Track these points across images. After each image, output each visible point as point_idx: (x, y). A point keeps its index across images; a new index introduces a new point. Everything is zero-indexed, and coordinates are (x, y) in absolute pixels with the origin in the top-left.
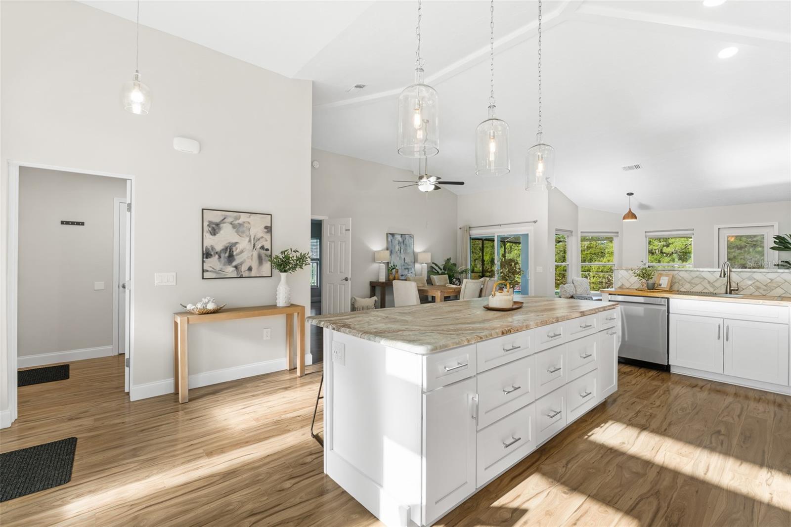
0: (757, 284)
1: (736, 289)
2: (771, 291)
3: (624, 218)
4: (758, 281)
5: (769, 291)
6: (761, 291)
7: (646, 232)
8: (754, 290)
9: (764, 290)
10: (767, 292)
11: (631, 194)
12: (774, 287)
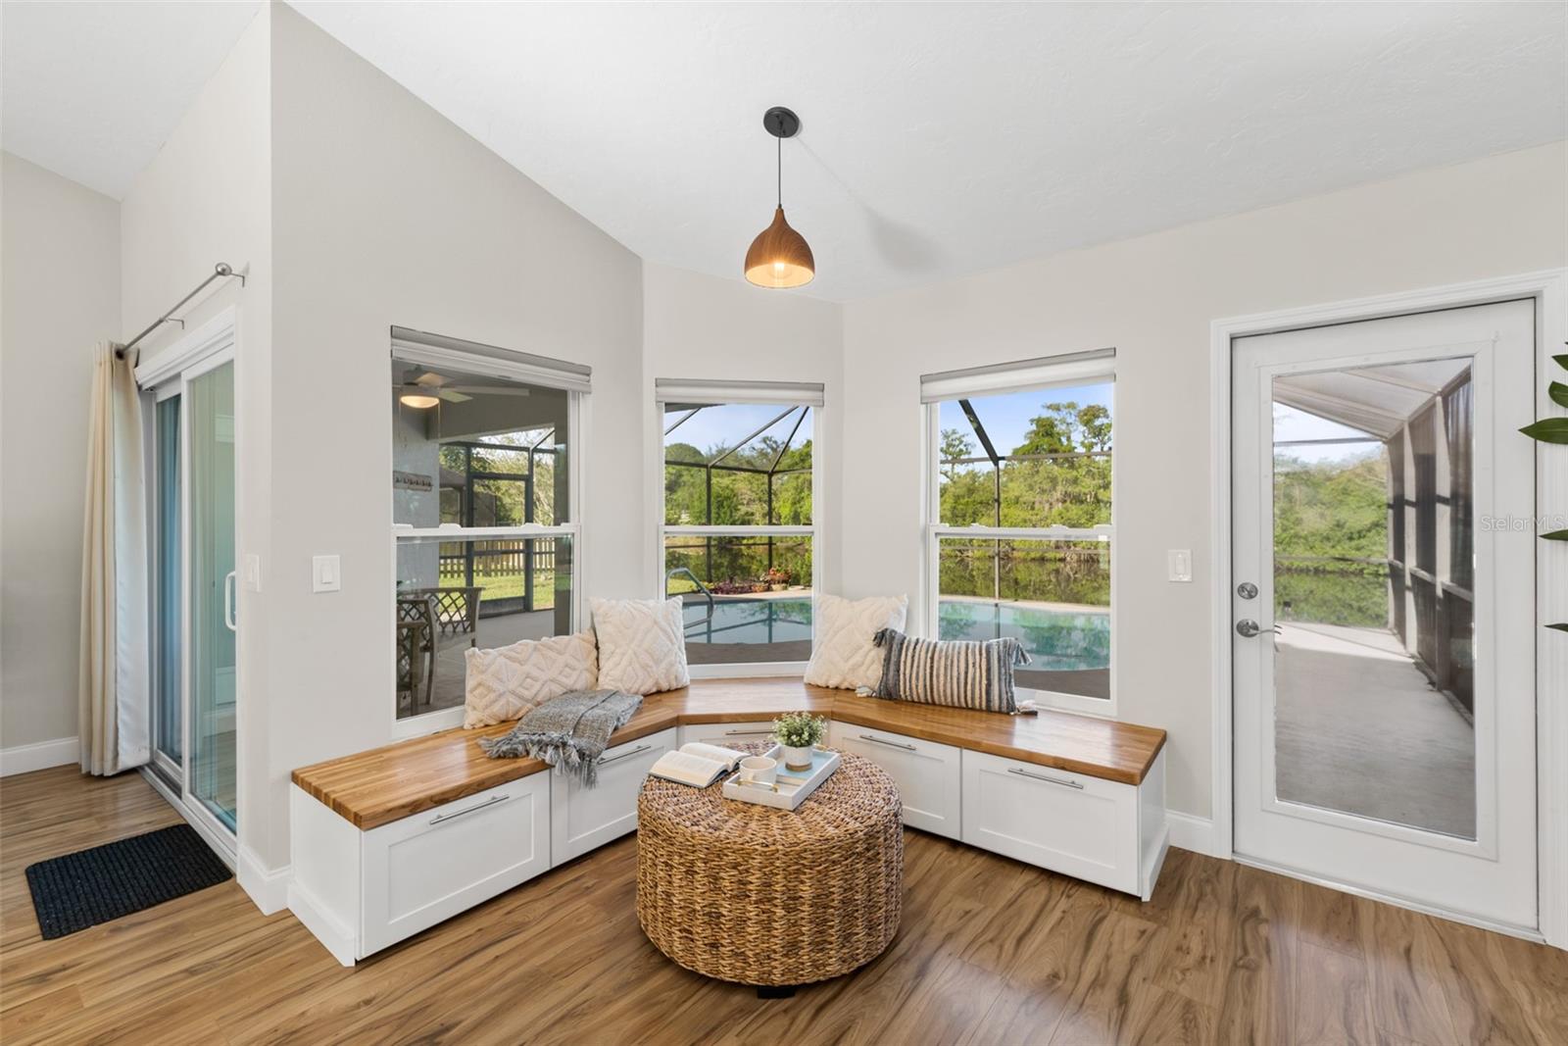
7: (924, 380)
11: (782, 123)
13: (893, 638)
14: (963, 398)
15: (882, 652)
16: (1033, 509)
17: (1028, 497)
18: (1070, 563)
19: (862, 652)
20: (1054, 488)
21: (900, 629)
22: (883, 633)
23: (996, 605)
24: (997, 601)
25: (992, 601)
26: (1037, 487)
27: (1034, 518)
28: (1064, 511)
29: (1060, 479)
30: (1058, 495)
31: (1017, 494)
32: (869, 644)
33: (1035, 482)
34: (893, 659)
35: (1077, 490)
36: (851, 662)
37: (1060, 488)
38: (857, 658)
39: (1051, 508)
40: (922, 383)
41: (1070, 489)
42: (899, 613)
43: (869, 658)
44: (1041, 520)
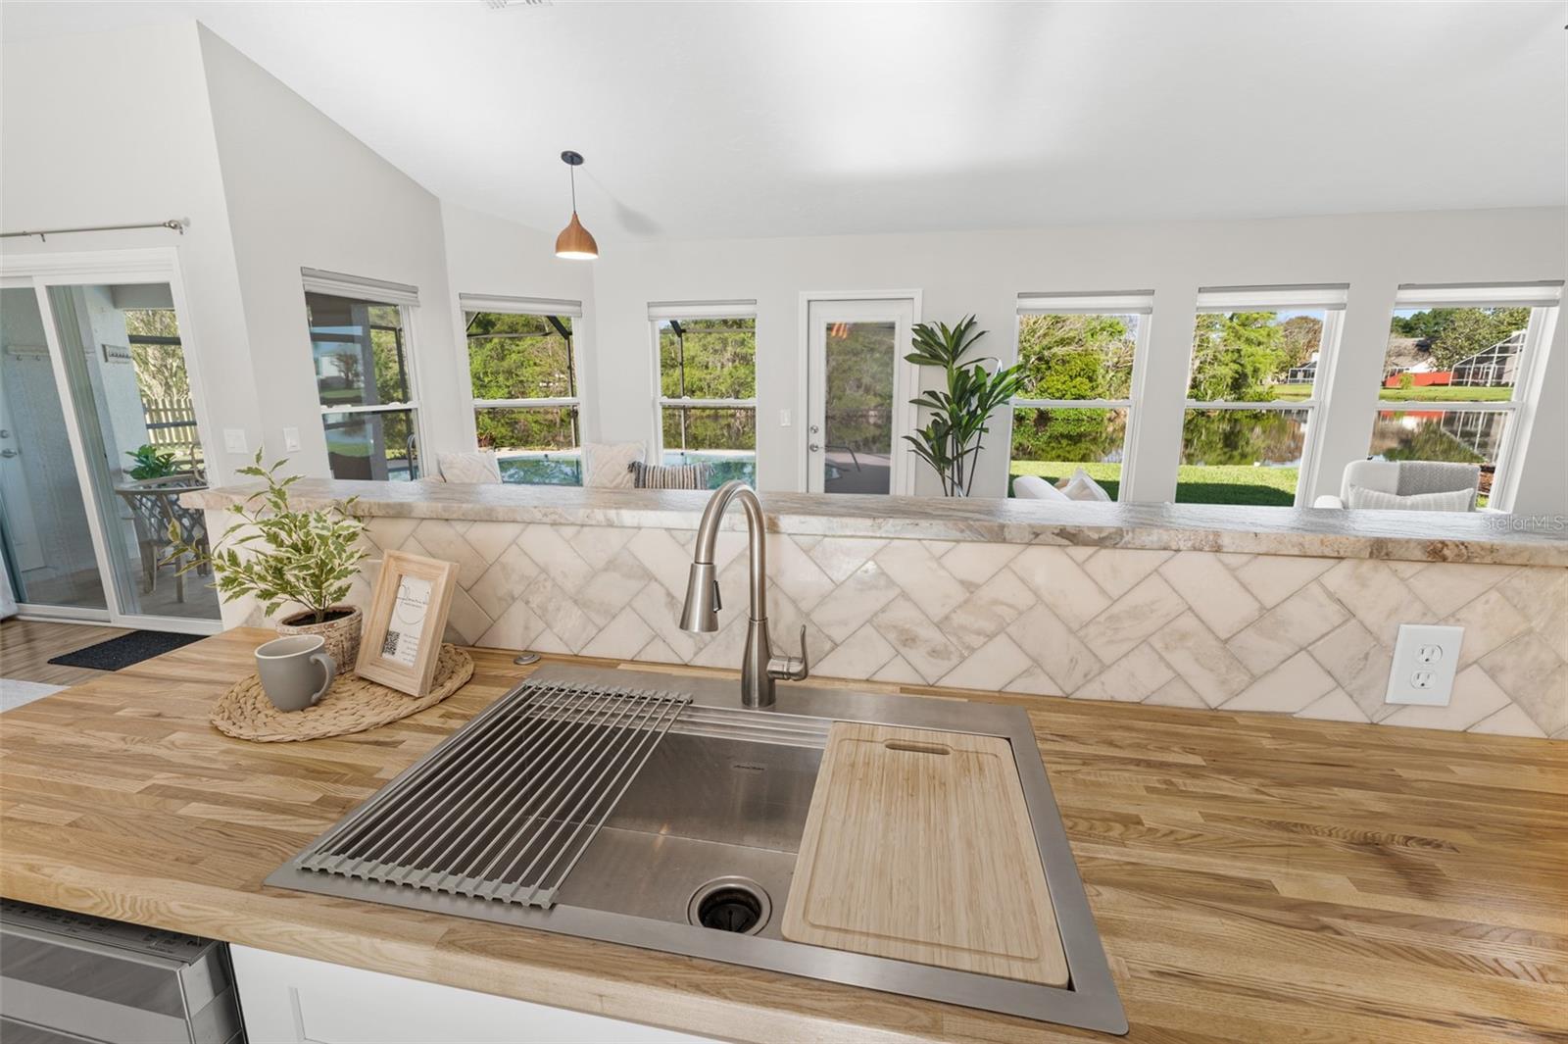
0: (903, 614)
1: (796, 668)
2: (963, 659)
3: (559, 247)
4: (904, 595)
5: (955, 660)
6: (917, 656)
7: (650, 305)
8: (884, 651)
9: (934, 653)
10: (946, 665)
11: (573, 158)
12: (979, 633)
13: (640, 467)
14: (673, 319)
15: (633, 476)
16: (707, 367)
17: (703, 357)
18: (739, 418)
19: (621, 476)
20: (725, 348)
21: (642, 462)
22: (633, 464)
23: (682, 454)
24: (683, 451)
25: (679, 451)
26: (710, 348)
27: (708, 377)
28: (734, 370)
29: (730, 340)
30: (728, 355)
31: (692, 353)
32: (625, 471)
33: (709, 343)
34: (641, 478)
35: (744, 351)
36: (614, 483)
37: (729, 348)
38: (618, 480)
39: (722, 368)
40: (649, 307)
41: (738, 350)
42: (642, 452)
43: (626, 479)
44: (715, 379)
